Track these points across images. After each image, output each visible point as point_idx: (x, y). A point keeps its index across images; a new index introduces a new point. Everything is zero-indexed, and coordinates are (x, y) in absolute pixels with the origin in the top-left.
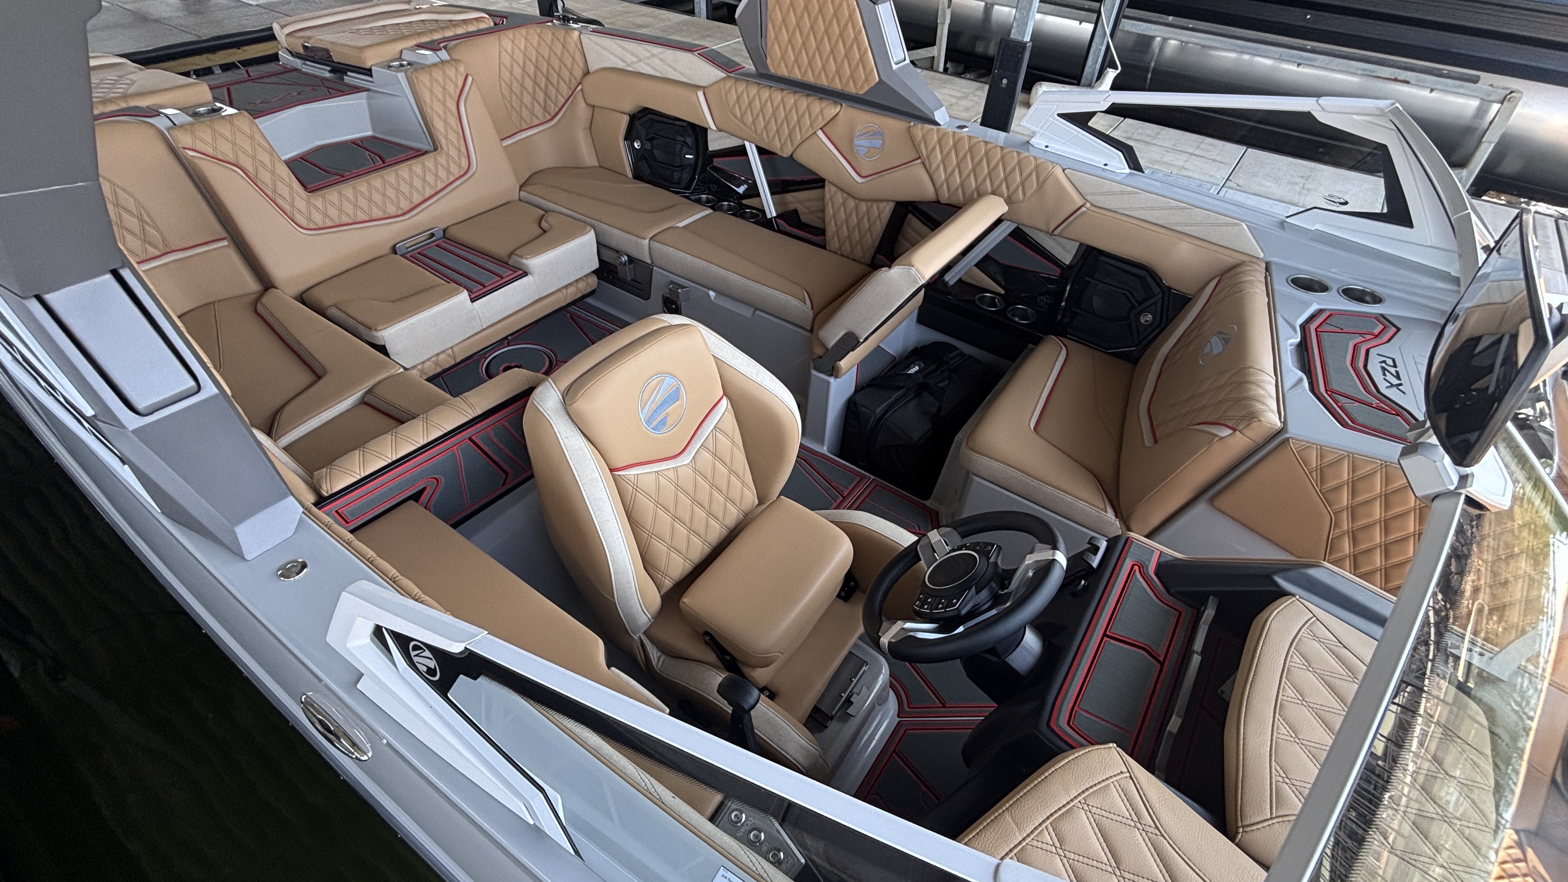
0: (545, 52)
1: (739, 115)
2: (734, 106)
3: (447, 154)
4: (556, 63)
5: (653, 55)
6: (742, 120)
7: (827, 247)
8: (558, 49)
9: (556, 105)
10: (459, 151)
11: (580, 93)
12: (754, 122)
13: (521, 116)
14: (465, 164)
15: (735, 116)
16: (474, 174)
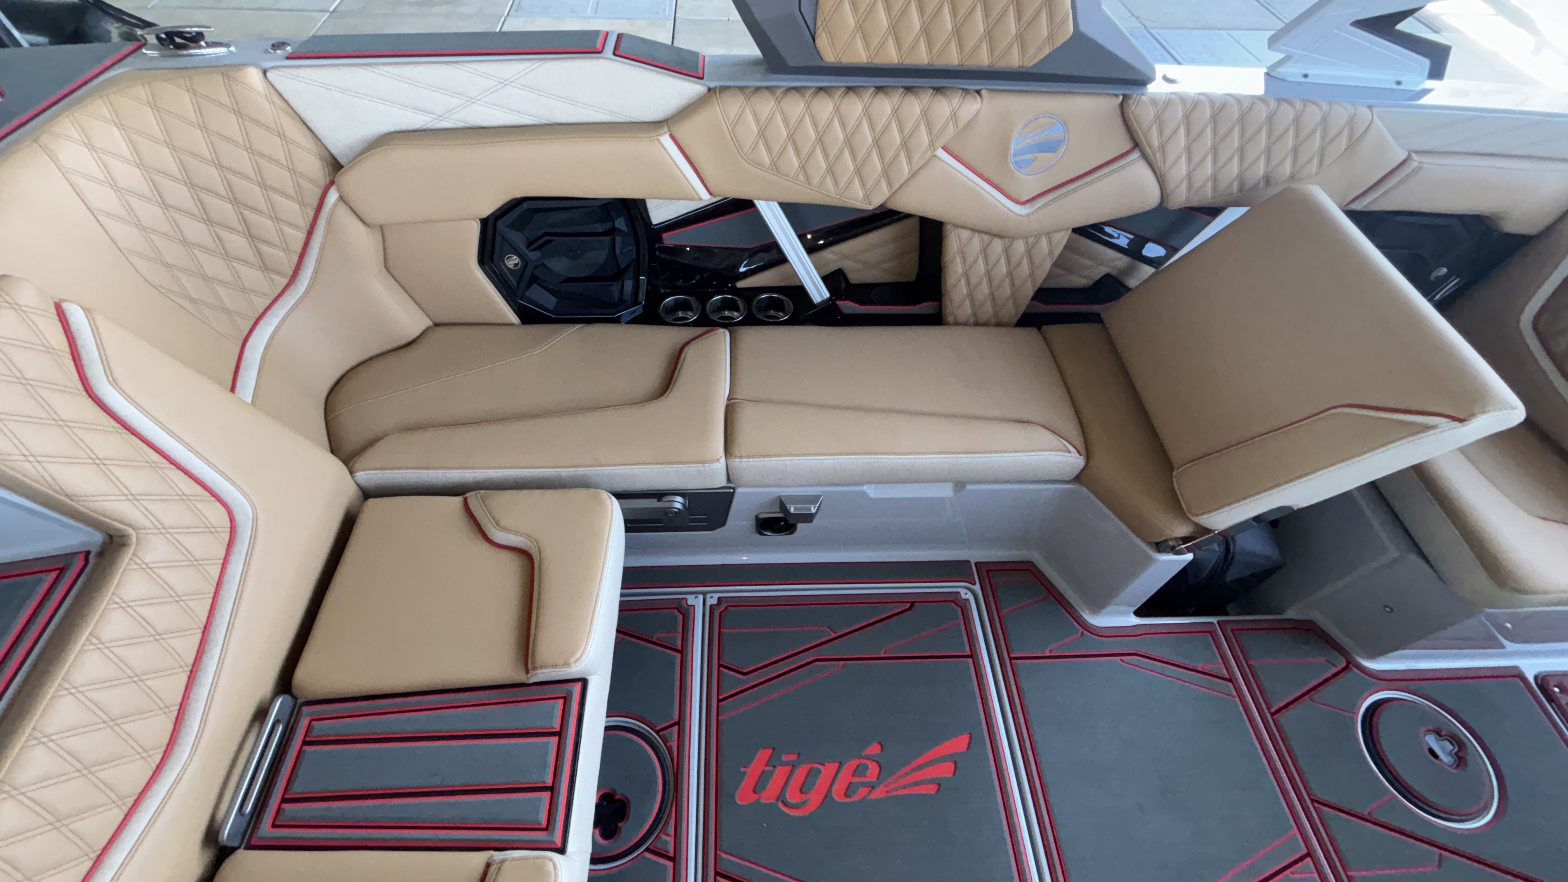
0: (199, 142)
1: (766, 160)
2: (755, 147)
3: (163, 529)
4: (241, 160)
5: (505, 83)
6: (775, 167)
7: (950, 319)
8: (231, 126)
9: (287, 250)
10: (183, 498)
11: (343, 211)
12: (803, 167)
13: (226, 310)
14: (218, 516)
15: (759, 165)
16: (255, 519)
